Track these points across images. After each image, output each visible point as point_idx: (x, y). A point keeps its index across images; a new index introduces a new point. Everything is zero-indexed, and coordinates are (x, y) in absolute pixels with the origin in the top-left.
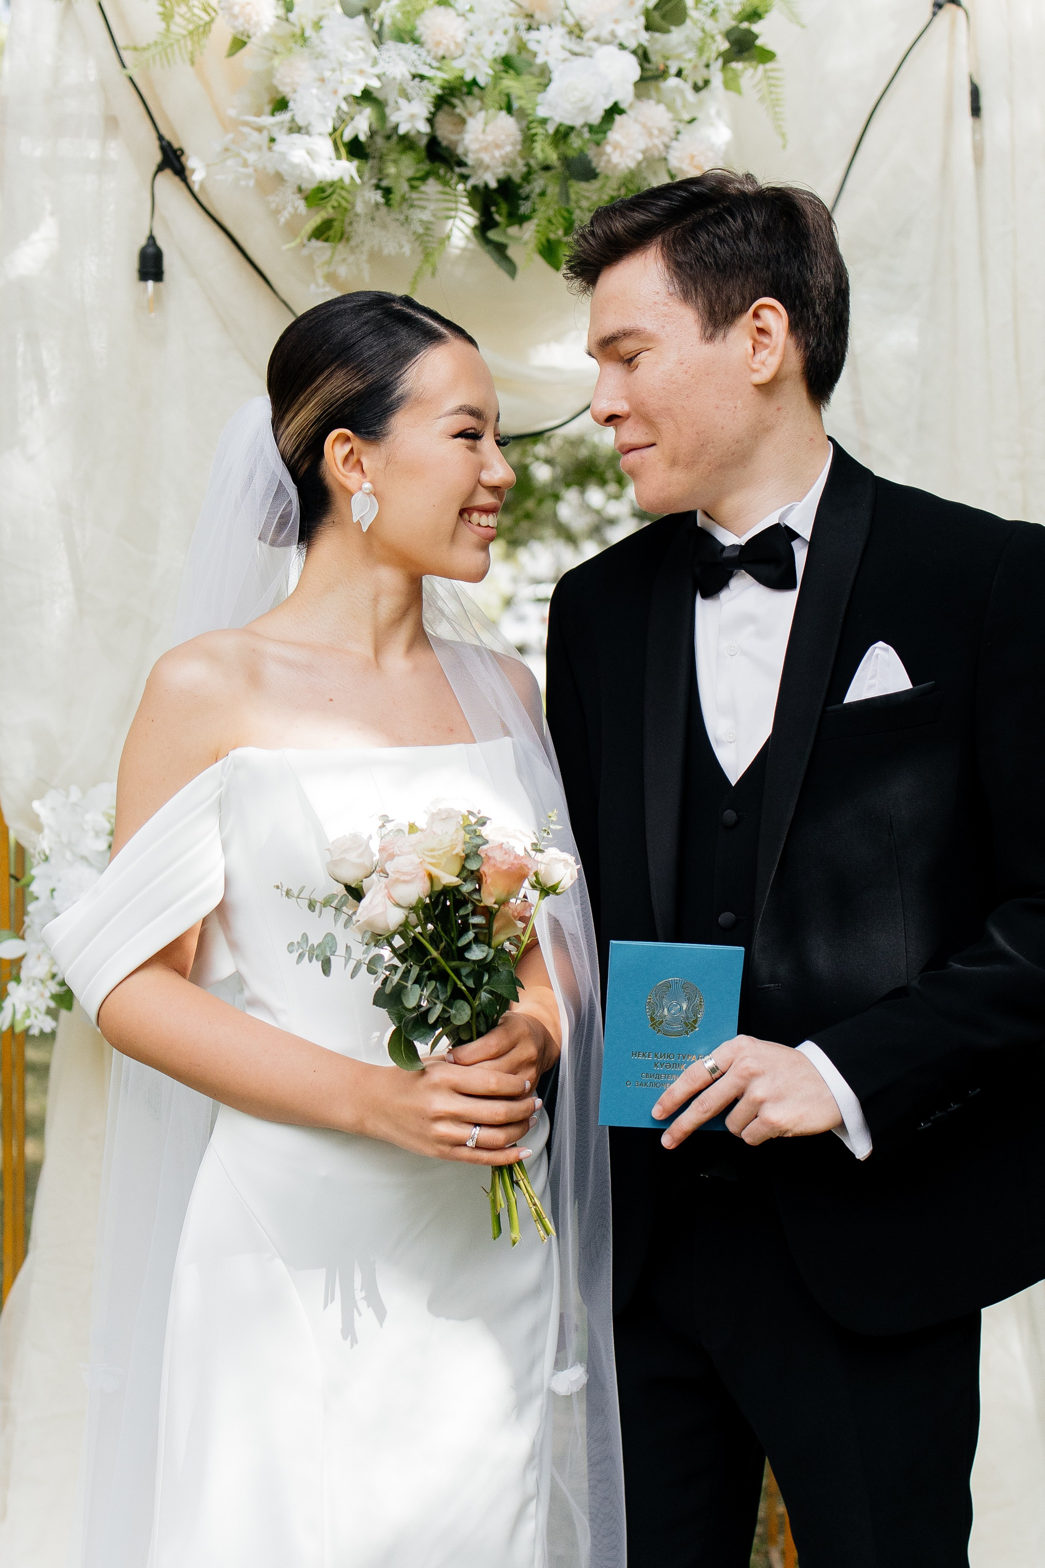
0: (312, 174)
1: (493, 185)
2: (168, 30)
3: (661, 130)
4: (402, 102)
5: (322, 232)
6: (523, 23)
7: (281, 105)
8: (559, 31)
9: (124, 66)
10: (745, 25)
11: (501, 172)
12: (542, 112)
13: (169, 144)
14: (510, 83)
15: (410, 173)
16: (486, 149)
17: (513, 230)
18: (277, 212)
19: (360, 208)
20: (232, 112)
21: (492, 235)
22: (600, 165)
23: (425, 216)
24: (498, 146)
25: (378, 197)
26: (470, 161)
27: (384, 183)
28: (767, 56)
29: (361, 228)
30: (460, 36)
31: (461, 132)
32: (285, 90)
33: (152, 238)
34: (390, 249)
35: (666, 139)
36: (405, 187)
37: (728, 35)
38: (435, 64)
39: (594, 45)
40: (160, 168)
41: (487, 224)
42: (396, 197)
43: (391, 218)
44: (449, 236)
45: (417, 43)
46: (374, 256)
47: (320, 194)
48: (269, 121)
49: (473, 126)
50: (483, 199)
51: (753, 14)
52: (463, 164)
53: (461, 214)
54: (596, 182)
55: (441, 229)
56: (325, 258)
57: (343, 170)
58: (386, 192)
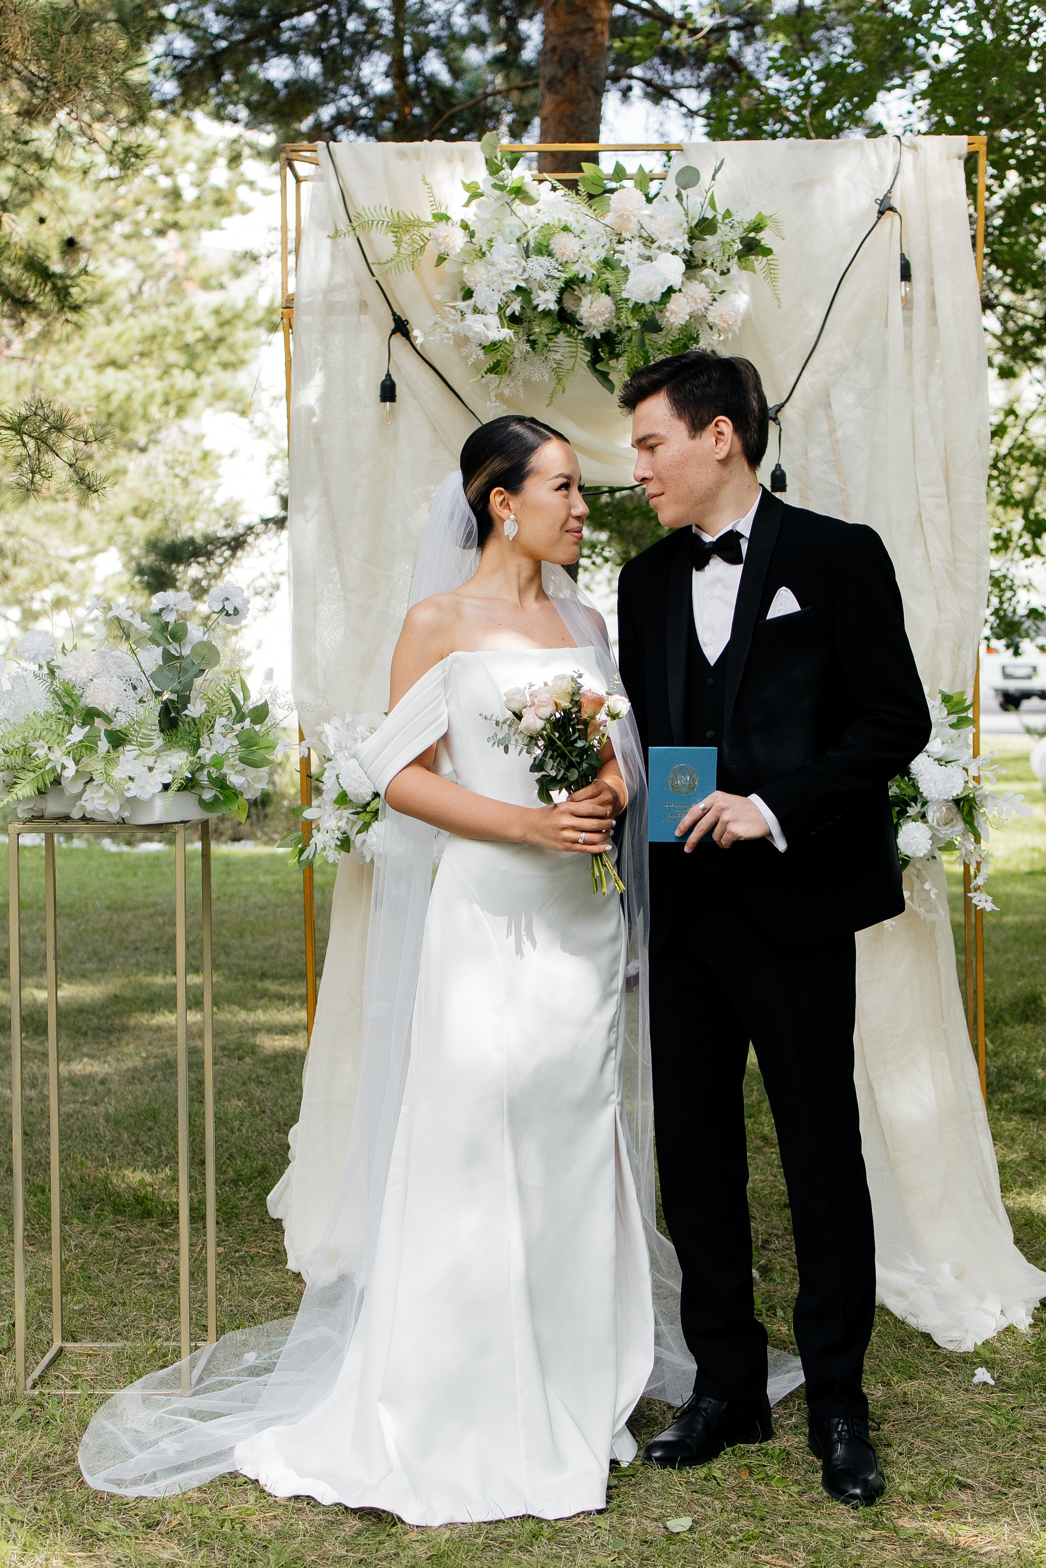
0: (487, 336)
1: (598, 337)
2: (398, 252)
3: (703, 300)
4: (540, 292)
5: (494, 369)
6: (615, 238)
7: (468, 294)
8: (637, 243)
9: (373, 275)
10: (753, 235)
11: (603, 329)
12: (626, 294)
13: (399, 318)
14: (608, 276)
15: (548, 331)
16: (593, 316)
17: (612, 363)
18: (467, 358)
19: (516, 354)
20: (439, 299)
21: (599, 367)
22: (663, 323)
23: (558, 357)
24: (600, 315)
25: (527, 347)
26: (584, 322)
27: (532, 338)
28: (767, 252)
29: (518, 366)
30: (577, 249)
31: (578, 306)
32: (471, 285)
33: (389, 375)
34: (536, 378)
35: (706, 305)
36: (545, 340)
37: (742, 240)
38: (560, 268)
39: (658, 251)
40: (394, 332)
41: (596, 360)
42: (539, 346)
43: (536, 359)
44: (573, 369)
45: (550, 255)
46: (526, 383)
47: (492, 347)
48: (462, 305)
49: (586, 302)
50: (593, 345)
51: (757, 227)
52: (580, 324)
53: (579, 354)
54: (663, 333)
55: (568, 364)
56: (496, 384)
57: (506, 333)
58: (533, 343)
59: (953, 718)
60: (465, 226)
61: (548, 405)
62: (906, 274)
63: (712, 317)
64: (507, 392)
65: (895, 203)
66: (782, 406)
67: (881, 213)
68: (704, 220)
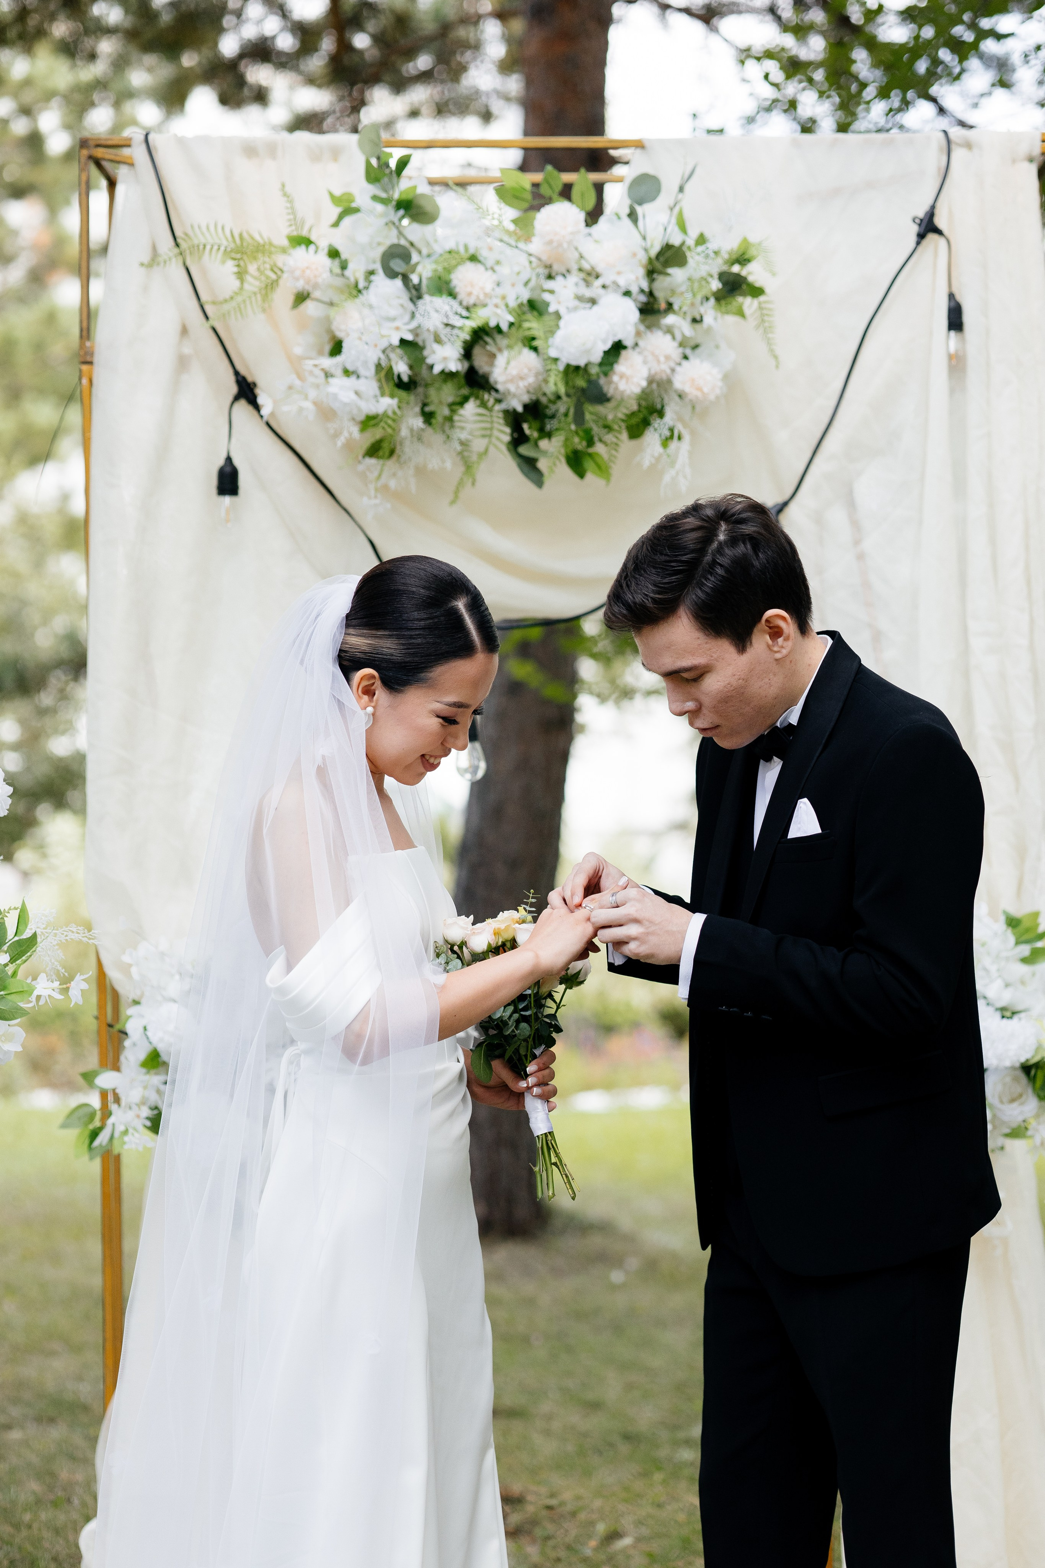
0: (359, 409)
1: (520, 409)
2: (241, 288)
3: (668, 358)
4: (436, 346)
5: (374, 450)
6: (543, 271)
7: (337, 348)
8: (574, 278)
9: (207, 318)
10: (736, 269)
11: (526, 399)
12: (553, 353)
13: (244, 379)
14: (533, 325)
15: (450, 399)
16: (511, 381)
17: (544, 444)
18: (336, 435)
19: (404, 432)
20: (298, 350)
21: (524, 450)
22: (610, 391)
23: (463, 436)
24: (522, 378)
25: (418, 422)
26: (499, 387)
27: (427, 409)
28: (757, 292)
29: (408, 449)
30: (489, 286)
31: (492, 364)
32: (340, 335)
33: (229, 459)
34: (434, 463)
35: (672, 364)
36: (446, 411)
37: (722, 276)
38: (465, 313)
39: (601, 291)
40: (236, 398)
41: (518, 440)
42: (439, 419)
43: (434, 436)
44: (486, 451)
45: (452, 294)
46: (420, 471)
47: (369, 422)
48: (328, 362)
49: (501, 360)
50: (515, 420)
51: (742, 259)
52: (497, 391)
53: (496, 433)
54: (610, 405)
55: (479, 445)
56: (376, 474)
57: (387, 404)
58: (428, 417)
59: (1025, 950)
60: (334, 254)
61: (453, 502)
62: (955, 321)
63: (679, 383)
64: (392, 484)
65: (940, 221)
66: (785, 504)
67: (921, 236)
68: (668, 247)
